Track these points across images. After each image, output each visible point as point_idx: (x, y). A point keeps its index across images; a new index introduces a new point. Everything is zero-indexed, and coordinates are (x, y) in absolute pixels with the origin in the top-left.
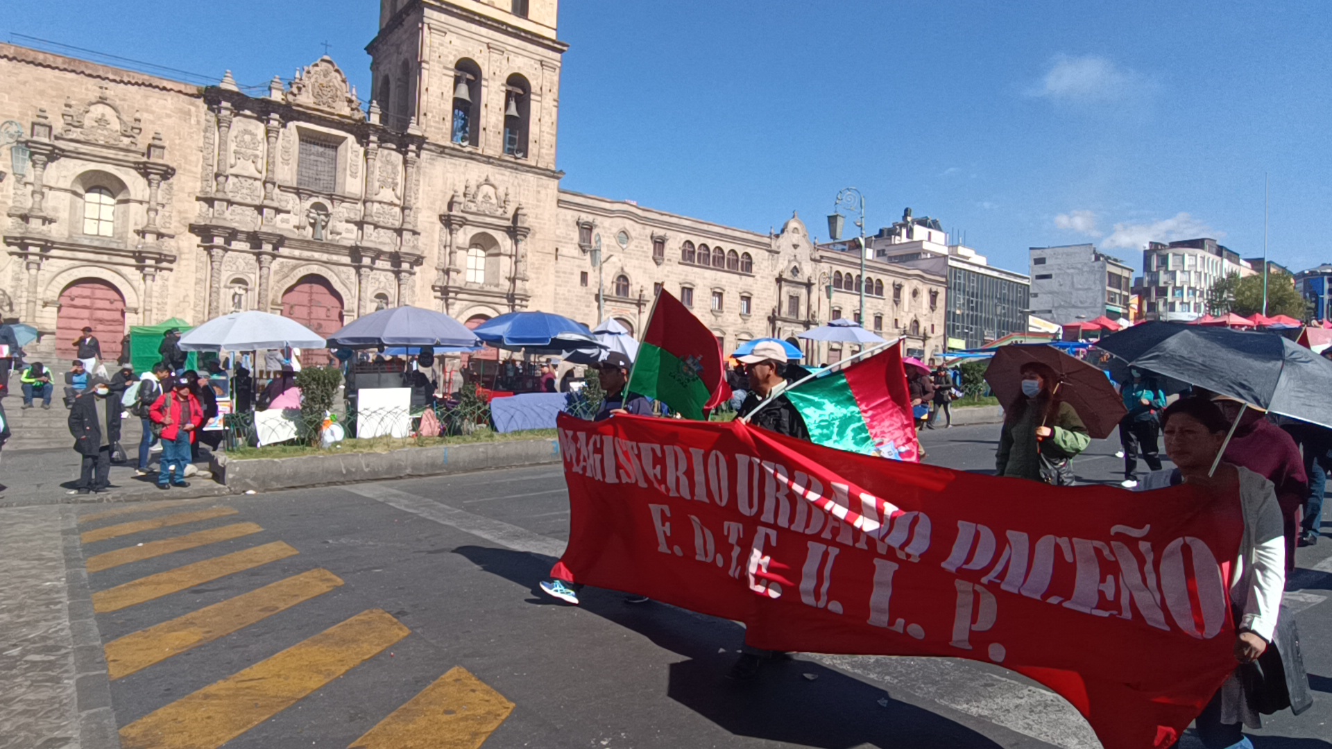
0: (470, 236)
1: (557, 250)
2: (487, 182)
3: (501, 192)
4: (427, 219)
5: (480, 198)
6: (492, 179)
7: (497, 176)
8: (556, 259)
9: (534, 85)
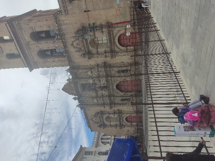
0: (92, 49)
1: (85, 11)
2: (72, 45)
3: (73, 39)
4: (92, 62)
5: (79, 47)
6: (71, 43)
7: (69, 42)
8: (89, 11)
9: (30, 31)
